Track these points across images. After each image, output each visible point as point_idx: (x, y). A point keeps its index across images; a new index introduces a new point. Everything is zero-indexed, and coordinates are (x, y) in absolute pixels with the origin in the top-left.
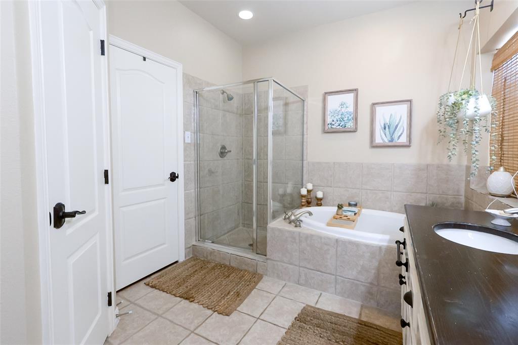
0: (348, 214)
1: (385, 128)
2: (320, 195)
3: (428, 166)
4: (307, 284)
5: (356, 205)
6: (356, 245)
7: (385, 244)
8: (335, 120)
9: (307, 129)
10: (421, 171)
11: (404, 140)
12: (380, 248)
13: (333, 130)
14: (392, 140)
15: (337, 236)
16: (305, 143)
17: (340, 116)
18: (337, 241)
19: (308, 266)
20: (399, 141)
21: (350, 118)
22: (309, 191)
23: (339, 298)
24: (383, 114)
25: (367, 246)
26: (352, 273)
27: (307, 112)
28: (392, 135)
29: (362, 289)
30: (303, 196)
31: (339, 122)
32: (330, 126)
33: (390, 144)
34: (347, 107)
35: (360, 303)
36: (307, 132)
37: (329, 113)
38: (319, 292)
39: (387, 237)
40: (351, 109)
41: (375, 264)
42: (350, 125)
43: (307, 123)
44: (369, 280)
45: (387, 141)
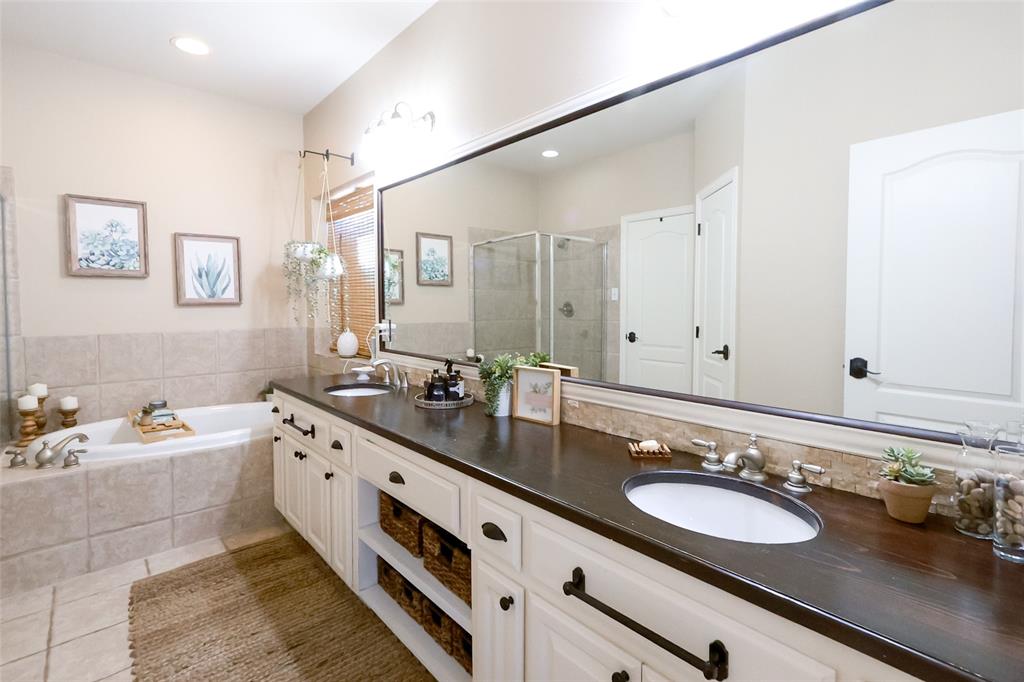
0: (163, 420)
1: (200, 276)
2: (70, 403)
3: (264, 330)
4: (113, 559)
5: (164, 405)
6: (207, 455)
7: (247, 440)
8: (97, 253)
9: (15, 265)
10: (256, 337)
11: (230, 294)
12: (242, 447)
13: (90, 272)
14: (213, 295)
15: (169, 453)
16: (10, 297)
17: (108, 247)
18: (172, 460)
19: (112, 526)
20: (225, 296)
21: (132, 252)
22: (41, 401)
23: (180, 549)
24: (195, 254)
25: (222, 451)
26: (201, 500)
27: (14, 227)
28: (213, 286)
29: (219, 515)
30: (25, 414)
31: (106, 258)
32: (84, 264)
33: (211, 300)
34: (124, 232)
35: (216, 538)
36: (15, 272)
37: (79, 236)
38: (142, 560)
39: (248, 431)
40: (134, 236)
41: (237, 470)
42: (133, 265)
43: (14, 251)
44: (229, 498)
45: (205, 296)
